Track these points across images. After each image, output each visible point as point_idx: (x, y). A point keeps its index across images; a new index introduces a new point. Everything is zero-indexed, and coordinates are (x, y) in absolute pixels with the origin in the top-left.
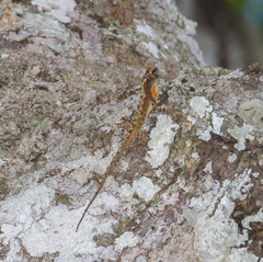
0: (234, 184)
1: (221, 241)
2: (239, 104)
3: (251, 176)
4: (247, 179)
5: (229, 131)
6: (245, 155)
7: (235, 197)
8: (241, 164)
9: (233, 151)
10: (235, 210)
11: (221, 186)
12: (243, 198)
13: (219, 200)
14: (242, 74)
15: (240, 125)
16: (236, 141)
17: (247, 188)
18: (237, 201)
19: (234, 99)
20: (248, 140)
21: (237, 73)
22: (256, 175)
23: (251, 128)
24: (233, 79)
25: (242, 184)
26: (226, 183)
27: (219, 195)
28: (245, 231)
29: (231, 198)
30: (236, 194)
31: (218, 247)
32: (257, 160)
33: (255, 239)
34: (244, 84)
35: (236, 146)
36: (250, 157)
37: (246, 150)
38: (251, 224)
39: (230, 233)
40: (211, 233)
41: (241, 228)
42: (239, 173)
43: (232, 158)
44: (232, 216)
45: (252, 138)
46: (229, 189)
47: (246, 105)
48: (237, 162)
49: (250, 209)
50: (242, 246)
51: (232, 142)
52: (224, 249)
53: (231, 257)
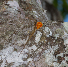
0: (55, 47)
1: (51, 60)
2: (56, 29)
3: (58, 45)
4: (57, 46)
5: (54, 35)
6: (57, 41)
7: (55, 50)
8: (56, 43)
9: (54, 39)
10: (55, 53)
11: (52, 47)
12: (56, 50)
13: (51, 51)
14: (57, 22)
15: (56, 34)
16: (55, 37)
17: (57, 48)
18: (55, 51)
19: (55, 28)
20: (58, 37)
21: (56, 22)
22: (59, 45)
23: (59, 34)
24: (55, 23)
25: (56, 47)
26: (53, 47)
27: (51, 50)
28: (57, 58)
29: (54, 50)
30: (55, 49)
31: (51, 61)
32: (60, 42)
33: (59, 60)
34: (57, 24)
35: (55, 38)
36: (58, 41)
37: (57, 39)
38: (58, 56)
39: (53, 58)
40: (49, 58)
41: (56, 57)
42: (56, 45)
43: (54, 41)
44: (54, 54)
45: (59, 37)
46: (53, 48)
47: (57, 29)
48: (55, 42)
49: (58, 53)
50: (56, 61)
51: (54, 37)
52: (52, 62)
53: (54, 64)
